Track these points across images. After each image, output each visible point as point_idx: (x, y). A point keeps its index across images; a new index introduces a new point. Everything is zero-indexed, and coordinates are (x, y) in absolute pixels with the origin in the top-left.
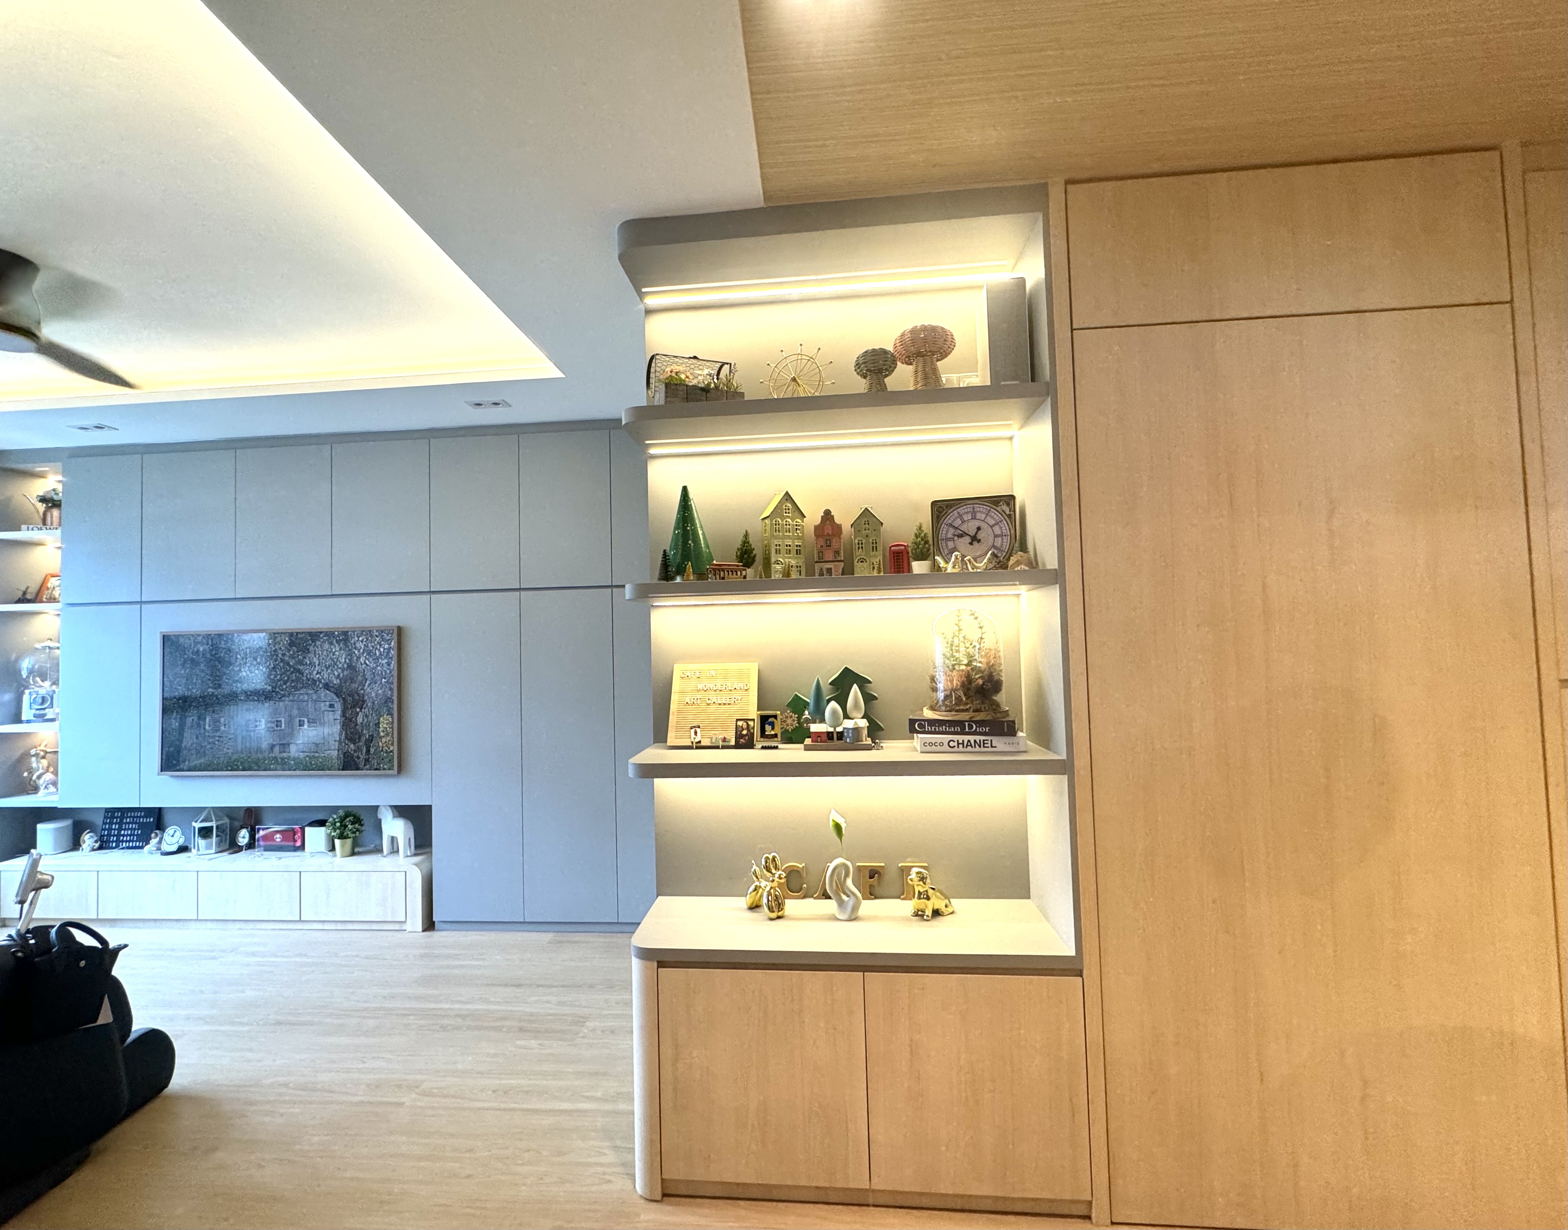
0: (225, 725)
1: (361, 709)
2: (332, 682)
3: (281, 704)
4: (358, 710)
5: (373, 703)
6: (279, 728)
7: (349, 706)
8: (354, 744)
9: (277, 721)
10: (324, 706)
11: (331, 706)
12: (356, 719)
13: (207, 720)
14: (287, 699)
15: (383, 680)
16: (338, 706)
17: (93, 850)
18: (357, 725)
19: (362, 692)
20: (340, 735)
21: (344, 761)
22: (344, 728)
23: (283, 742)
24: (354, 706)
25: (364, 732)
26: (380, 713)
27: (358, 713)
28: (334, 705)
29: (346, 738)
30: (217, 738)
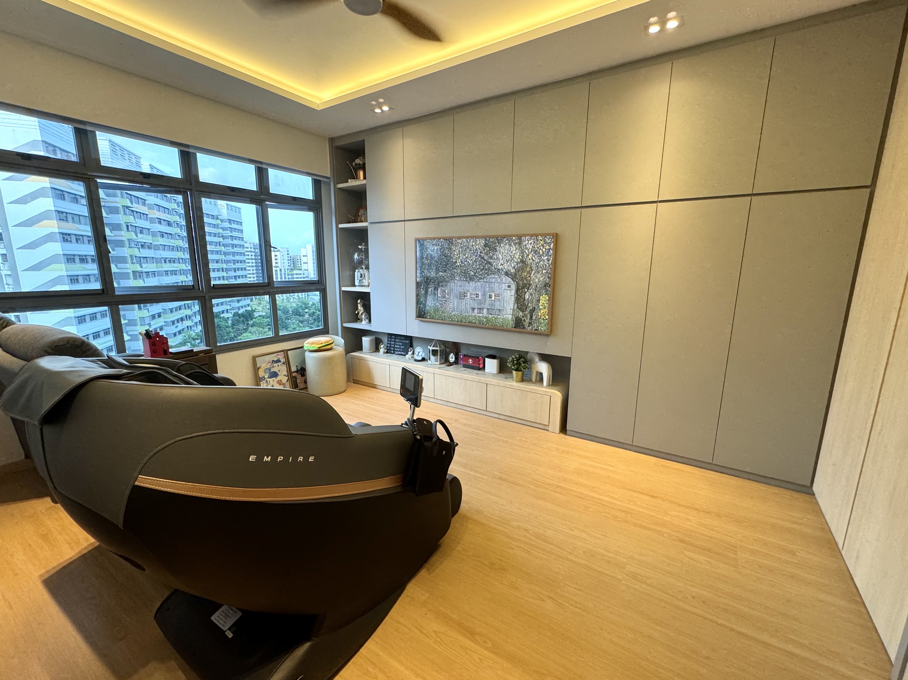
0: (448, 294)
1: (528, 289)
2: (509, 270)
3: (479, 283)
4: (526, 290)
5: (536, 286)
6: (477, 298)
7: (520, 287)
8: (523, 312)
9: (477, 294)
10: (505, 286)
11: (509, 286)
12: (524, 296)
13: (439, 290)
14: (482, 280)
15: (544, 271)
16: (513, 287)
17: (384, 353)
18: (525, 300)
19: (529, 278)
20: (514, 306)
21: (515, 322)
22: (517, 301)
23: (480, 307)
24: (523, 288)
25: (529, 305)
26: (540, 293)
27: (526, 292)
28: (510, 286)
29: (518, 307)
30: (444, 302)
